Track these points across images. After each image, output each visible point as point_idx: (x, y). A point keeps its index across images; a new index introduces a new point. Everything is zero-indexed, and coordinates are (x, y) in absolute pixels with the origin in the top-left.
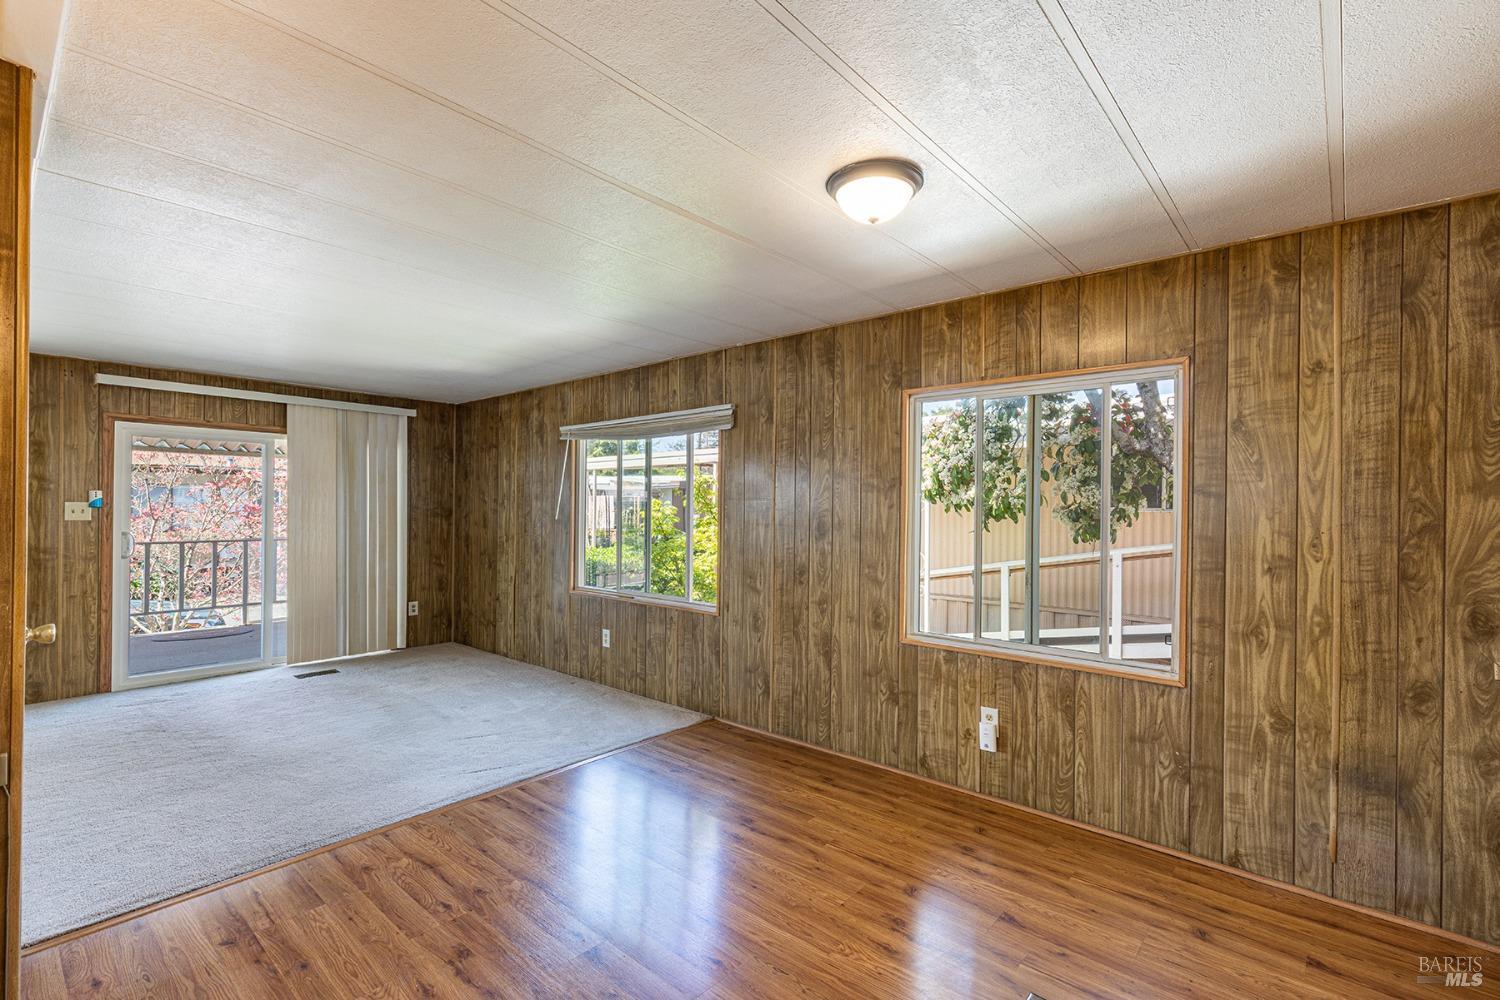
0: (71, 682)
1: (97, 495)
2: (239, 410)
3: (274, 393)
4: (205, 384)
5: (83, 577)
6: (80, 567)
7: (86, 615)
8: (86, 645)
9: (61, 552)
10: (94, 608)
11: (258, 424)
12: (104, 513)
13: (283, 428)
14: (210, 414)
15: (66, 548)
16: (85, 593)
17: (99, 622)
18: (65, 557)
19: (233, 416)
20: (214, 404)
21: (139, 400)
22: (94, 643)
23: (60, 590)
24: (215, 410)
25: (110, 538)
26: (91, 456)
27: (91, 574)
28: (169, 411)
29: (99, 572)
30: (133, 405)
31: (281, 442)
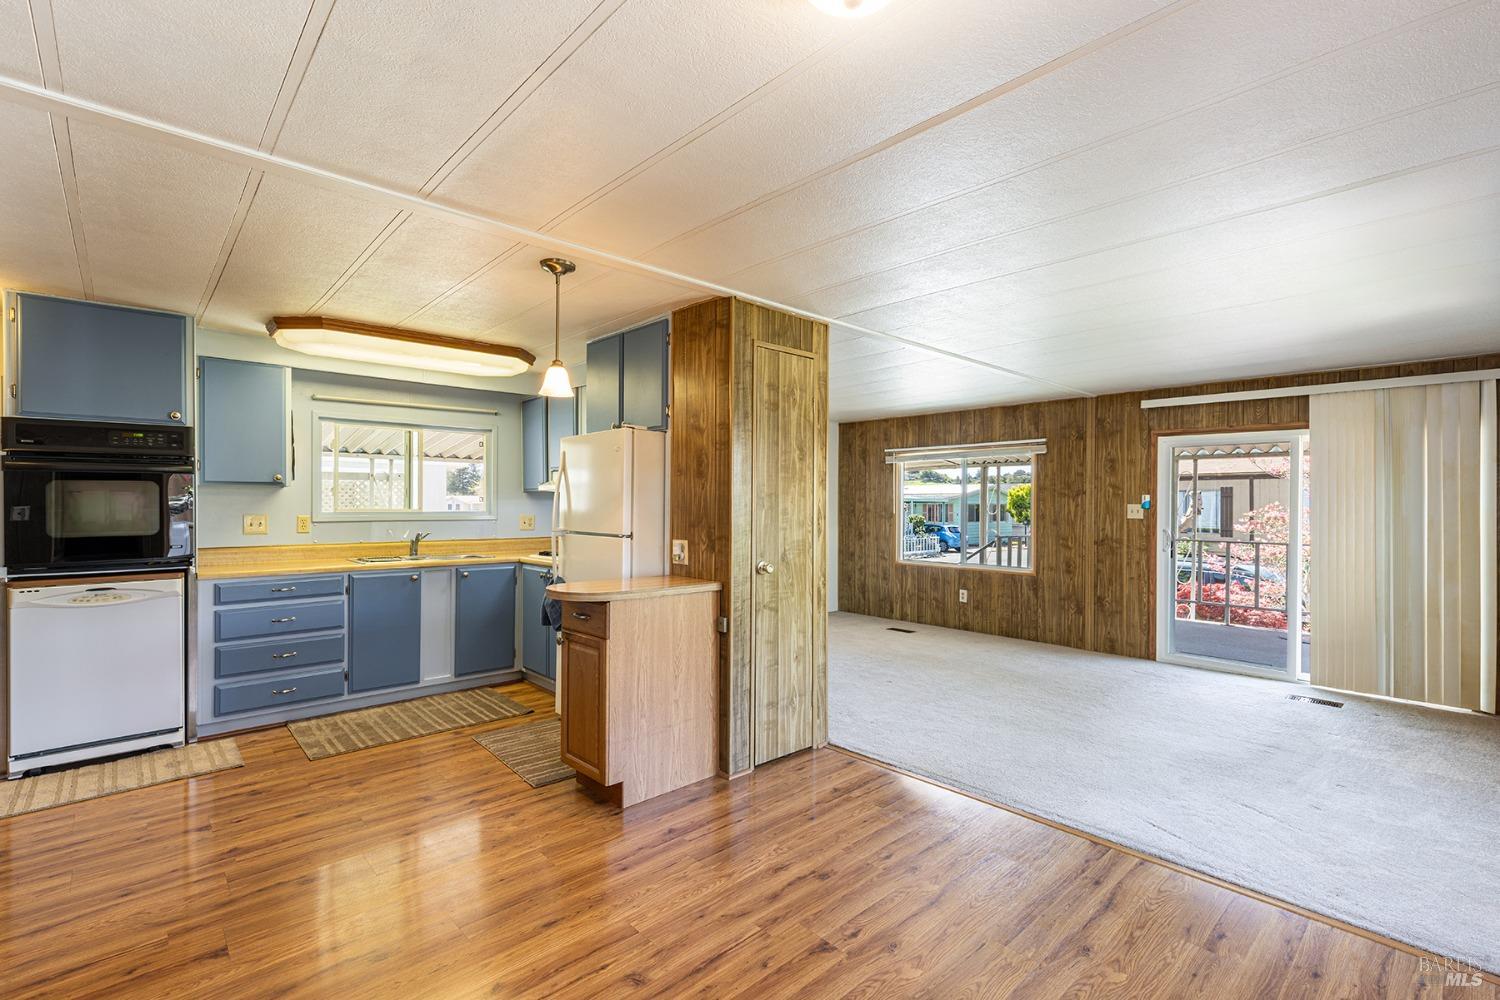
0: (1131, 645)
1: (1147, 498)
2: (1261, 411)
3: (1298, 385)
4: (1228, 392)
5: (1138, 563)
6: (1136, 555)
7: (1140, 594)
8: (1141, 619)
9: (1125, 543)
10: (1145, 590)
11: (1280, 420)
12: (1151, 511)
13: (1304, 423)
14: (1233, 419)
15: (1128, 540)
16: (1140, 576)
17: (1149, 602)
18: (1128, 547)
19: (1255, 418)
20: (1237, 409)
21: (1175, 416)
22: (1145, 618)
23: (1125, 572)
24: (1237, 414)
25: (1155, 534)
26: (1144, 467)
27: (1144, 562)
28: (1198, 422)
29: (1148, 561)
30: (1172, 421)
31: (1303, 438)
